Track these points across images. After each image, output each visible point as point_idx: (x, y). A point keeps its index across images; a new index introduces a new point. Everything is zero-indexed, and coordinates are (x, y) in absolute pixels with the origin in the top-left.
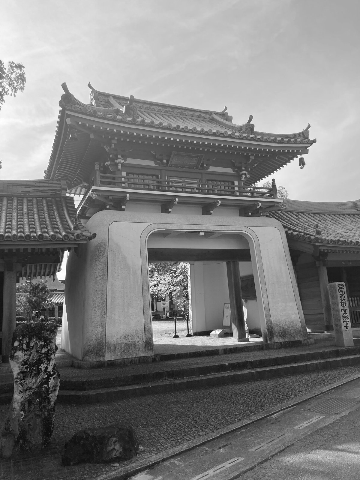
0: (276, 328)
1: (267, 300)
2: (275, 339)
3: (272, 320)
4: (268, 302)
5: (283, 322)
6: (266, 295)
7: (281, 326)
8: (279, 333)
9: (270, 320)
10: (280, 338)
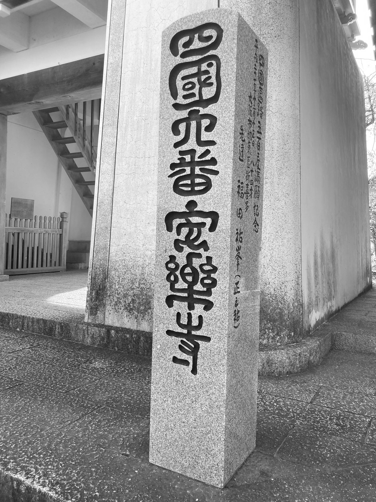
0: (119, 277)
1: (112, 179)
2: (107, 313)
3: (112, 249)
4: (111, 188)
5: (148, 261)
6: (111, 162)
7: (138, 272)
8: (125, 296)
9: (106, 248)
10: (125, 313)
